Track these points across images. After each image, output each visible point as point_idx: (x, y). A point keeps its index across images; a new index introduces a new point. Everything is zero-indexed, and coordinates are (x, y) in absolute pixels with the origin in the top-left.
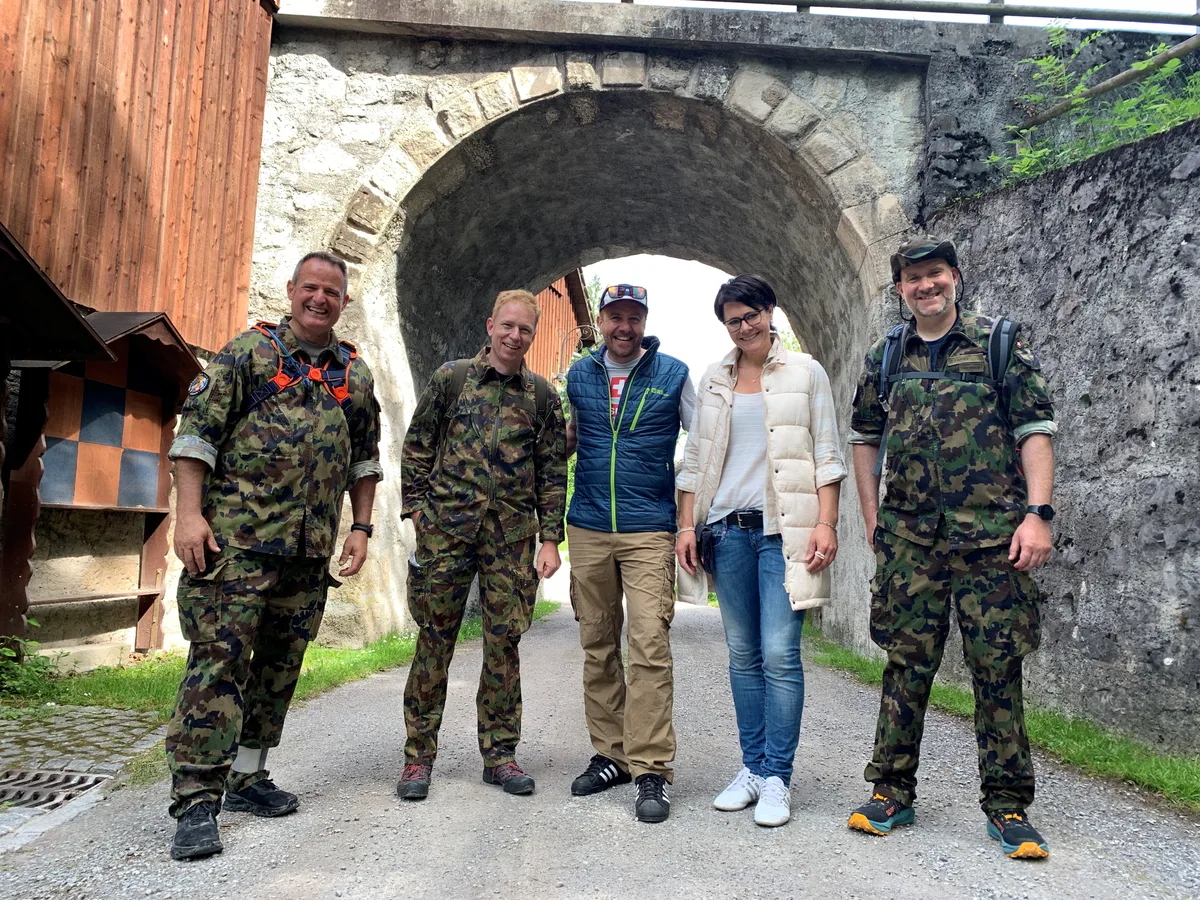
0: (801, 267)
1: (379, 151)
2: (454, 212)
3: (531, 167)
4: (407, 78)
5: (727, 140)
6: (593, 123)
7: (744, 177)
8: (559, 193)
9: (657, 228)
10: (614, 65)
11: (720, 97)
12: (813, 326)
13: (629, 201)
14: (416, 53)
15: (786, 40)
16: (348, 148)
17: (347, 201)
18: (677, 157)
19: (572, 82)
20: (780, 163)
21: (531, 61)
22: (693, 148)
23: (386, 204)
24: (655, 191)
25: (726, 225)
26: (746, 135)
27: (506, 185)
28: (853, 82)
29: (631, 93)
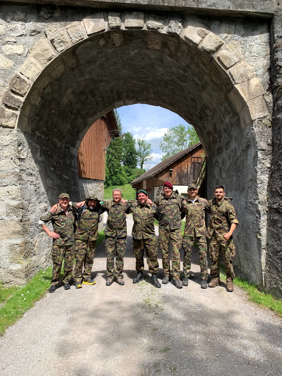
0: (206, 109)
1: (23, 58)
2: (60, 87)
3: (93, 67)
4: (35, 24)
5: (180, 54)
6: (120, 46)
7: (185, 71)
8: (106, 79)
9: (145, 93)
10: (130, 18)
11: (178, 33)
12: (208, 133)
13: (134, 82)
14: (39, 12)
15: (209, 6)
16: (9, 57)
17: (9, 81)
18: (156, 62)
19: (111, 26)
20: (204, 64)
21: (92, 16)
22: (163, 58)
23: (28, 83)
24: (145, 78)
25: (174, 92)
26: (189, 51)
27: (83, 75)
28: (238, 27)
29: (138, 32)
